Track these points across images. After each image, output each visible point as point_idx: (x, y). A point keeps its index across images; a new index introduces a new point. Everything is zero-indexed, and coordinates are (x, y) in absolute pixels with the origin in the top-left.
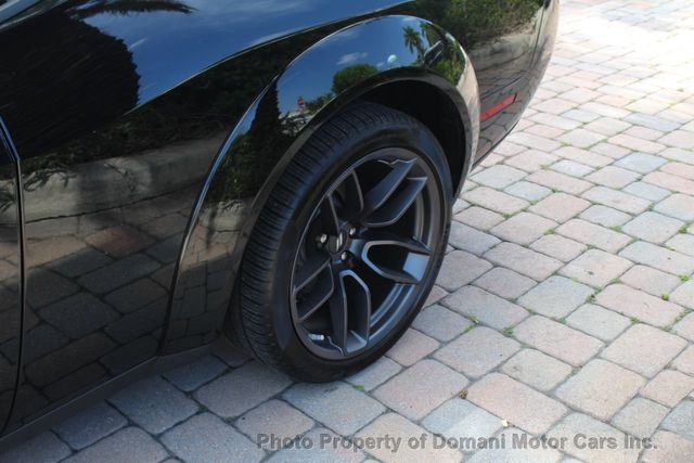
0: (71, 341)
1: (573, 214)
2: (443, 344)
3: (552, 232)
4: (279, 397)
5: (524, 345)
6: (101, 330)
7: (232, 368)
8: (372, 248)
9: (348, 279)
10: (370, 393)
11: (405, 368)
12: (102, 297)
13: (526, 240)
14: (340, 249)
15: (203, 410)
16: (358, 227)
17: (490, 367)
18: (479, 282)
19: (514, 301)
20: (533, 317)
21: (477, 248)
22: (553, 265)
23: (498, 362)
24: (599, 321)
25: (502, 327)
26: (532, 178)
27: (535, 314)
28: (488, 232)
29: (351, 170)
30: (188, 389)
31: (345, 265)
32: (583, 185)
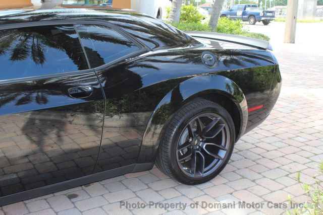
0: (112, 157)
1: (293, 152)
2: (230, 181)
3: (283, 157)
4: (174, 188)
5: (257, 184)
6: (121, 156)
7: (161, 180)
8: (207, 145)
9: (198, 153)
10: (202, 190)
11: (215, 185)
12: (123, 148)
13: (272, 158)
14: (197, 144)
15: (149, 188)
16: (203, 138)
17: (243, 188)
18: (250, 168)
19: (260, 173)
20: (264, 178)
21: (253, 159)
22: (278, 165)
23: (247, 187)
24: (287, 181)
25: (252, 179)
26: (283, 141)
27: (265, 177)
28: (259, 155)
29: (197, 117)
30: (146, 183)
31: (198, 150)
32: (301, 144)
